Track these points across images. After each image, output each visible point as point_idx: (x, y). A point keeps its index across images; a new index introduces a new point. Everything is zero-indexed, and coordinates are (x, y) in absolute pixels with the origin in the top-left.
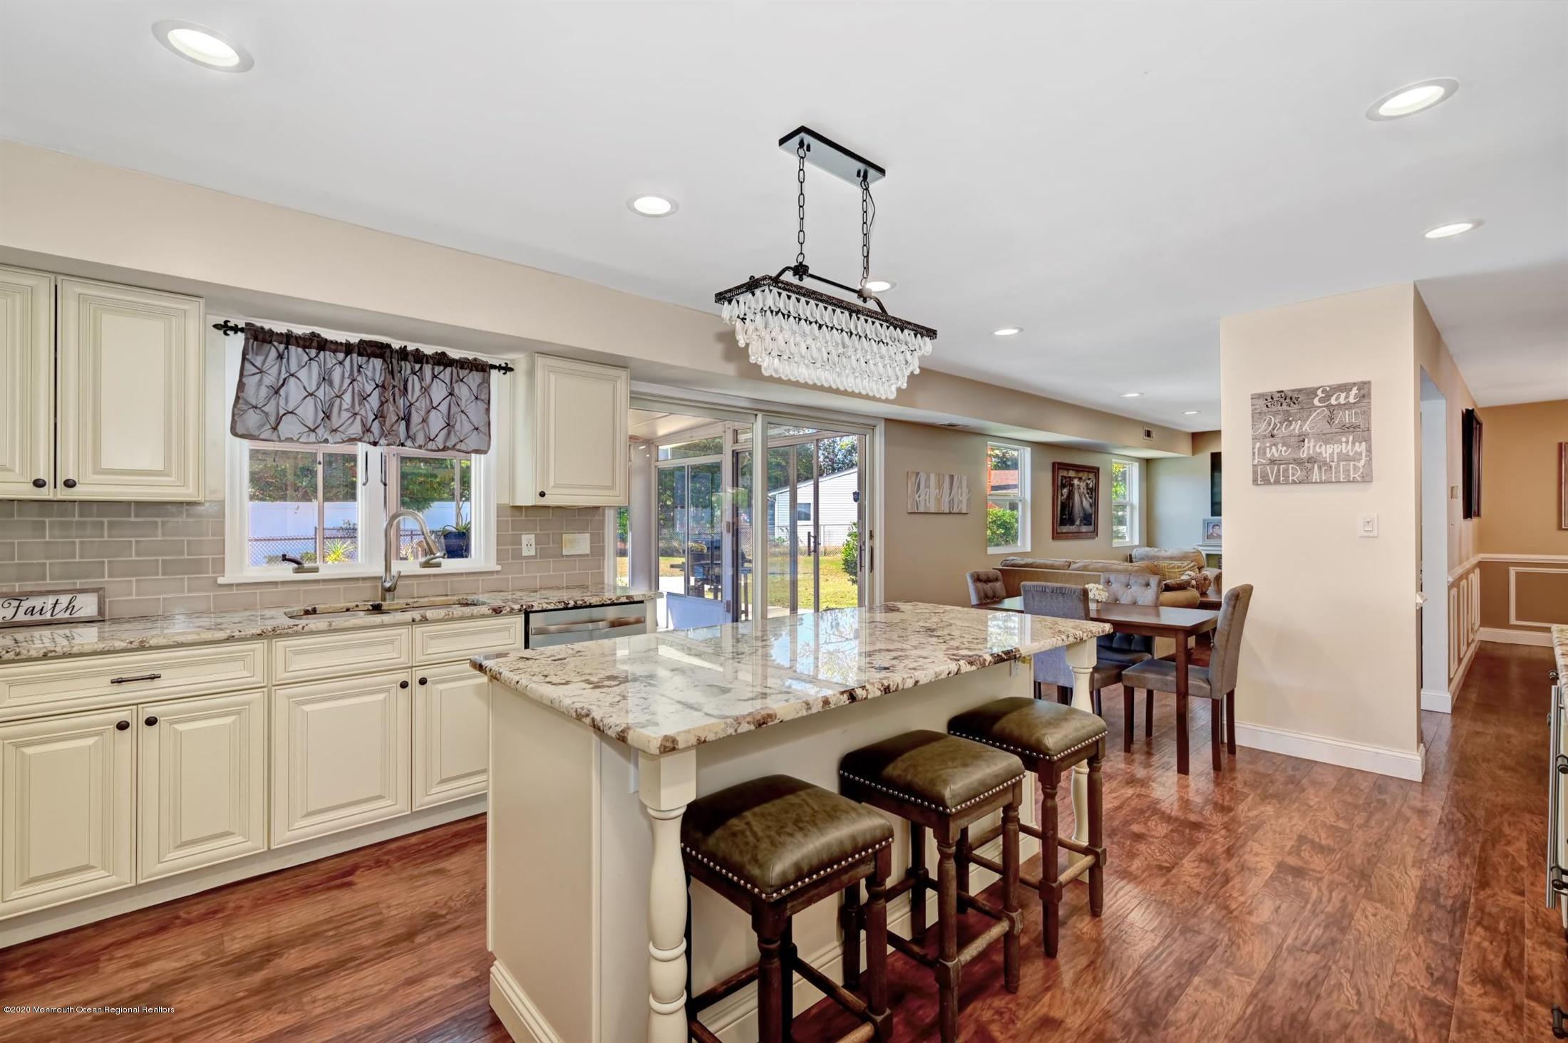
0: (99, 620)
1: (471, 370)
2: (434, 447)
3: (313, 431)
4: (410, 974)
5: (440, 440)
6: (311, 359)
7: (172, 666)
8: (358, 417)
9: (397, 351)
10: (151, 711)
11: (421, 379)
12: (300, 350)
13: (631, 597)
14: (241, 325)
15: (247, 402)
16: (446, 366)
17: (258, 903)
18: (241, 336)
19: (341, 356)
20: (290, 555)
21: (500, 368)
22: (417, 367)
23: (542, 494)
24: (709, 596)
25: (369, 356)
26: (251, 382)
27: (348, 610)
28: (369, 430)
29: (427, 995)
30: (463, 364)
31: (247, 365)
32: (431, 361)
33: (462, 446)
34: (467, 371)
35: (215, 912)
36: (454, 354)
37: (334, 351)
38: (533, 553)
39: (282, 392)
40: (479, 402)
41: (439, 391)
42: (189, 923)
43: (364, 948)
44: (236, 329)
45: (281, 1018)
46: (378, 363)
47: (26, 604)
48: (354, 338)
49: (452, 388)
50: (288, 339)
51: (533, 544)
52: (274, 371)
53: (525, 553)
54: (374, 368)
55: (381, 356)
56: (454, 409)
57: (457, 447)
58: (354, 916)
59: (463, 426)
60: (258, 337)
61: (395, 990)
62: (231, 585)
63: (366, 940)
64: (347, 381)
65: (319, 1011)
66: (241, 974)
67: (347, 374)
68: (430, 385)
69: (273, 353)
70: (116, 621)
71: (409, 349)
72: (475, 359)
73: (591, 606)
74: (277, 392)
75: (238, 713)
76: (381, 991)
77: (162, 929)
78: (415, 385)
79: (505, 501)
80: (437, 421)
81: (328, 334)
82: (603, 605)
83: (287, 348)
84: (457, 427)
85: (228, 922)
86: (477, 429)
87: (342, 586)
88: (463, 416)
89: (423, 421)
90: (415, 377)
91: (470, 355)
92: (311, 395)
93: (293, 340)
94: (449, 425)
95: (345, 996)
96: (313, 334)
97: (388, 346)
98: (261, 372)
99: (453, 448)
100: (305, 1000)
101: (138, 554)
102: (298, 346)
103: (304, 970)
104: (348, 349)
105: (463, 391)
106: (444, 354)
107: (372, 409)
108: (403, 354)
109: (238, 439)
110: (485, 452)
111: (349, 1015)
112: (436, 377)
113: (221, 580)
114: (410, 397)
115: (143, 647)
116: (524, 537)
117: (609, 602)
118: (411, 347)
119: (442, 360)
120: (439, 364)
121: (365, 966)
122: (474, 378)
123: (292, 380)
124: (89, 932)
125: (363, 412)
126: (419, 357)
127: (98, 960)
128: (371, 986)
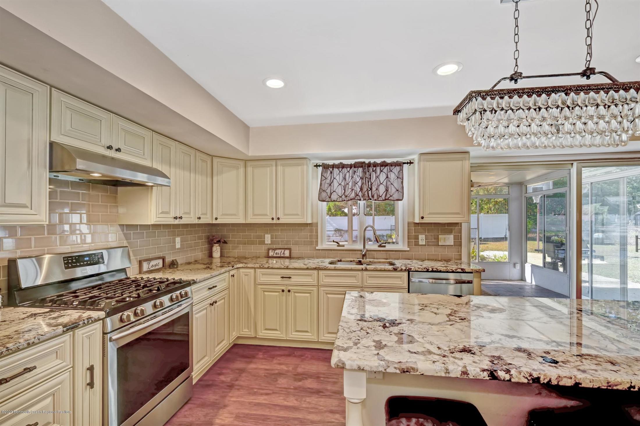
0: (290, 258)
1: (395, 166)
2: (382, 199)
3: (341, 197)
4: (333, 408)
5: (383, 197)
6: (340, 172)
7: (294, 275)
8: (353, 191)
9: (367, 164)
10: (290, 288)
11: (376, 173)
12: (337, 169)
13: (464, 269)
14: (321, 164)
15: (322, 190)
16: (385, 166)
17: (313, 358)
18: (321, 168)
19: (349, 169)
20: (335, 240)
21: (407, 163)
22: (374, 168)
23: (422, 218)
24: (561, 269)
25: (358, 167)
26: (323, 182)
27: (351, 261)
28: (357, 195)
29: (333, 420)
30: (392, 165)
31: (323, 177)
32: (379, 165)
33: (391, 198)
34: (394, 167)
35: (302, 356)
36: (389, 161)
37: (347, 168)
38: (424, 243)
39: (332, 185)
40: (399, 179)
41: (383, 177)
42: (295, 356)
43: (327, 390)
44: (319, 166)
45: (295, 402)
46: (360, 170)
47: (276, 251)
48: (353, 162)
49: (387, 175)
50: (333, 166)
51: (424, 240)
52: (329, 178)
53: (420, 243)
54: (360, 172)
55: (362, 167)
56: (389, 183)
57: (389, 199)
58: (331, 376)
59: (392, 190)
60: (325, 167)
61: (326, 412)
62: (320, 250)
63: (329, 387)
64: (351, 178)
65: (304, 406)
66: (296, 380)
67: (351, 175)
68: (379, 175)
69: (329, 172)
70: (293, 258)
71: (371, 162)
72: (397, 161)
73: (440, 272)
74: (330, 185)
75: (310, 293)
76: (322, 409)
77: (289, 355)
78: (374, 175)
79: (411, 220)
80: (382, 189)
81: (345, 162)
82: (447, 272)
83: (333, 169)
84: (389, 190)
85: (303, 360)
86: (398, 190)
87: (351, 252)
88: (392, 185)
89: (377, 189)
90: (374, 173)
91: (395, 160)
92: (340, 184)
93: (334, 166)
94: (387, 190)
95: (313, 405)
96: (341, 163)
97: (364, 162)
98: (326, 179)
99: (388, 199)
100: (304, 399)
101: (298, 239)
102: (336, 168)
103: (309, 388)
104: (351, 166)
105: (392, 176)
106: (384, 162)
107: (359, 187)
108: (369, 165)
109: (321, 202)
110: (401, 200)
111: (311, 413)
112: (382, 171)
113: (317, 248)
114: (372, 181)
115: (287, 268)
116: (420, 236)
117: (451, 271)
118: (372, 161)
119: (384, 164)
120: (382, 166)
121: (324, 397)
122: (396, 169)
123: (335, 180)
124: (277, 348)
125: (355, 189)
126: (375, 165)
127: (274, 358)
128: (321, 406)
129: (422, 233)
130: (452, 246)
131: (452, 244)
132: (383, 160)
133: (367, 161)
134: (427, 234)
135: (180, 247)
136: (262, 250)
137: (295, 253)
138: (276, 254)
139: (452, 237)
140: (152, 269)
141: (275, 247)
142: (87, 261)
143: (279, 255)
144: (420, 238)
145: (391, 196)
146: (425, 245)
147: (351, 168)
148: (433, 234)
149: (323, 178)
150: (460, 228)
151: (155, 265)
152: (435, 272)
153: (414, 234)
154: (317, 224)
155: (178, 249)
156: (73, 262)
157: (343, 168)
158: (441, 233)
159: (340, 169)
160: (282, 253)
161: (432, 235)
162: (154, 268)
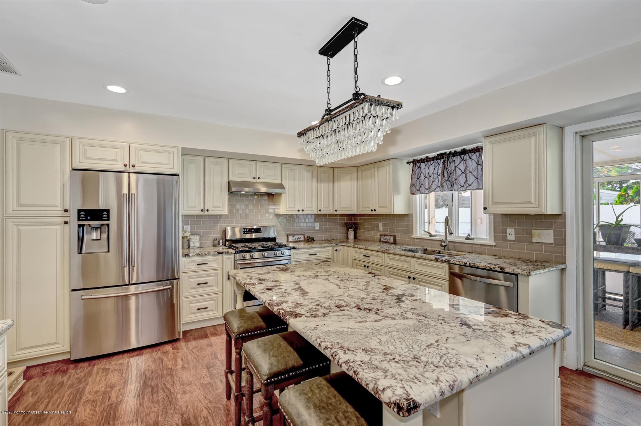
129: (511, 227)
130: (552, 244)
131: (552, 241)
132: (462, 148)
133: (448, 151)
134: (517, 227)
135: (318, 229)
136: (377, 235)
137: (398, 239)
138: (385, 239)
139: (551, 232)
140: (295, 240)
141: (385, 233)
142: (253, 231)
143: (387, 241)
144: (508, 232)
145: (470, 185)
146: (515, 241)
147: (433, 160)
148: (525, 228)
149: (414, 173)
150: (563, 221)
151: (298, 239)
152: (472, 267)
153: (501, 227)
154: (412, 214)
155: (317, 230)
156: (247, 231)
157: (427, 161)
158: (535, 227)
159: (426, 163)
160: (389, 239)
161: (523, 229)
162: (296, 240)
